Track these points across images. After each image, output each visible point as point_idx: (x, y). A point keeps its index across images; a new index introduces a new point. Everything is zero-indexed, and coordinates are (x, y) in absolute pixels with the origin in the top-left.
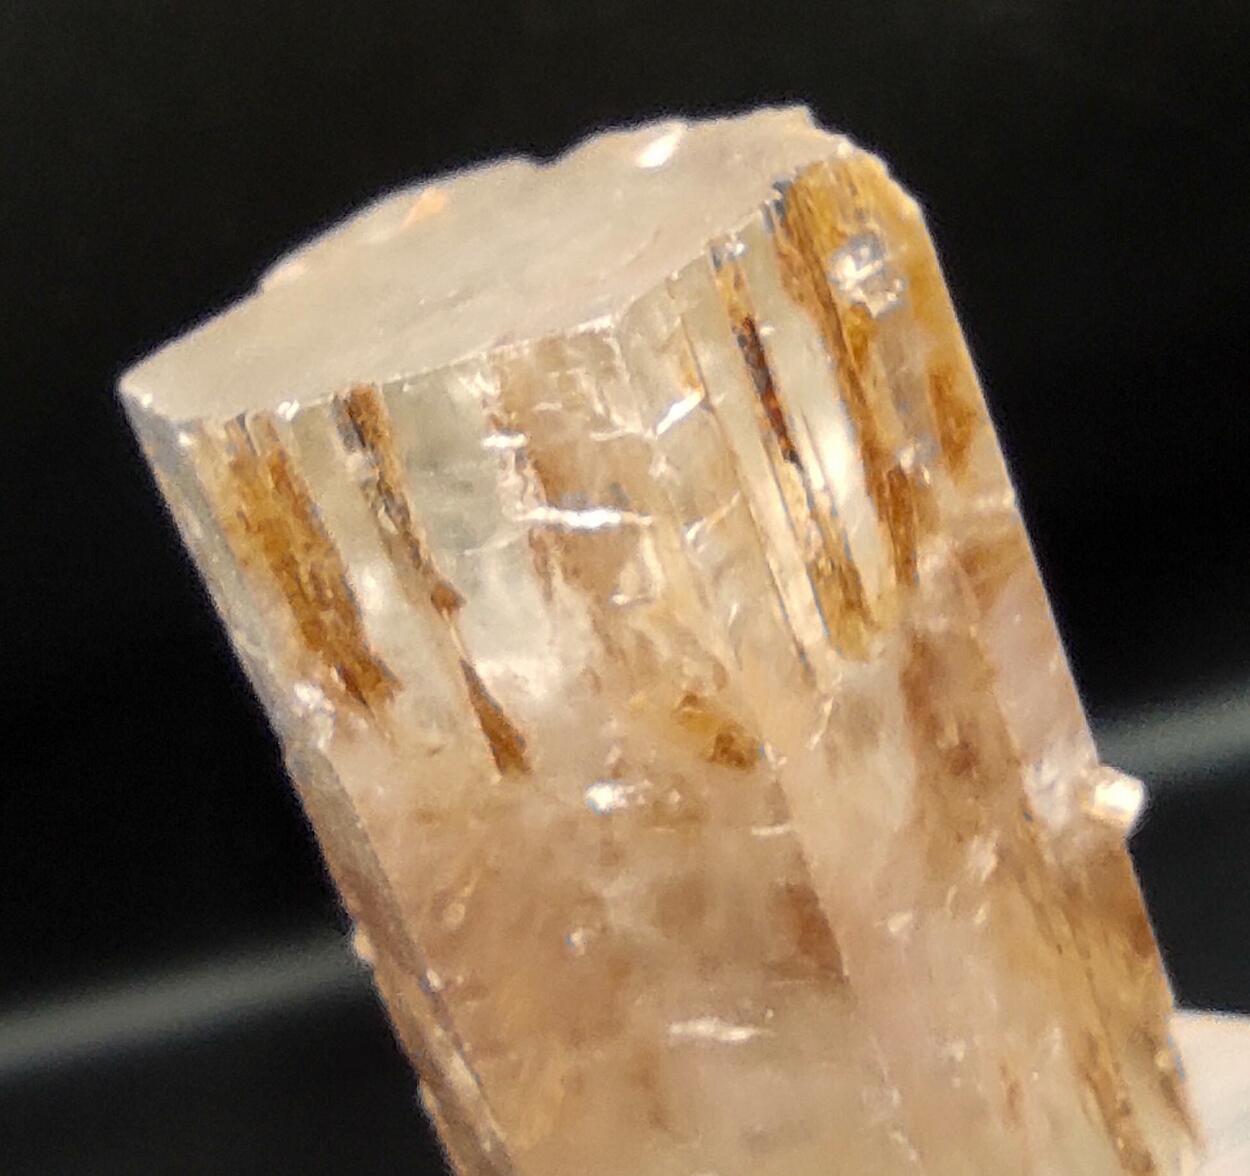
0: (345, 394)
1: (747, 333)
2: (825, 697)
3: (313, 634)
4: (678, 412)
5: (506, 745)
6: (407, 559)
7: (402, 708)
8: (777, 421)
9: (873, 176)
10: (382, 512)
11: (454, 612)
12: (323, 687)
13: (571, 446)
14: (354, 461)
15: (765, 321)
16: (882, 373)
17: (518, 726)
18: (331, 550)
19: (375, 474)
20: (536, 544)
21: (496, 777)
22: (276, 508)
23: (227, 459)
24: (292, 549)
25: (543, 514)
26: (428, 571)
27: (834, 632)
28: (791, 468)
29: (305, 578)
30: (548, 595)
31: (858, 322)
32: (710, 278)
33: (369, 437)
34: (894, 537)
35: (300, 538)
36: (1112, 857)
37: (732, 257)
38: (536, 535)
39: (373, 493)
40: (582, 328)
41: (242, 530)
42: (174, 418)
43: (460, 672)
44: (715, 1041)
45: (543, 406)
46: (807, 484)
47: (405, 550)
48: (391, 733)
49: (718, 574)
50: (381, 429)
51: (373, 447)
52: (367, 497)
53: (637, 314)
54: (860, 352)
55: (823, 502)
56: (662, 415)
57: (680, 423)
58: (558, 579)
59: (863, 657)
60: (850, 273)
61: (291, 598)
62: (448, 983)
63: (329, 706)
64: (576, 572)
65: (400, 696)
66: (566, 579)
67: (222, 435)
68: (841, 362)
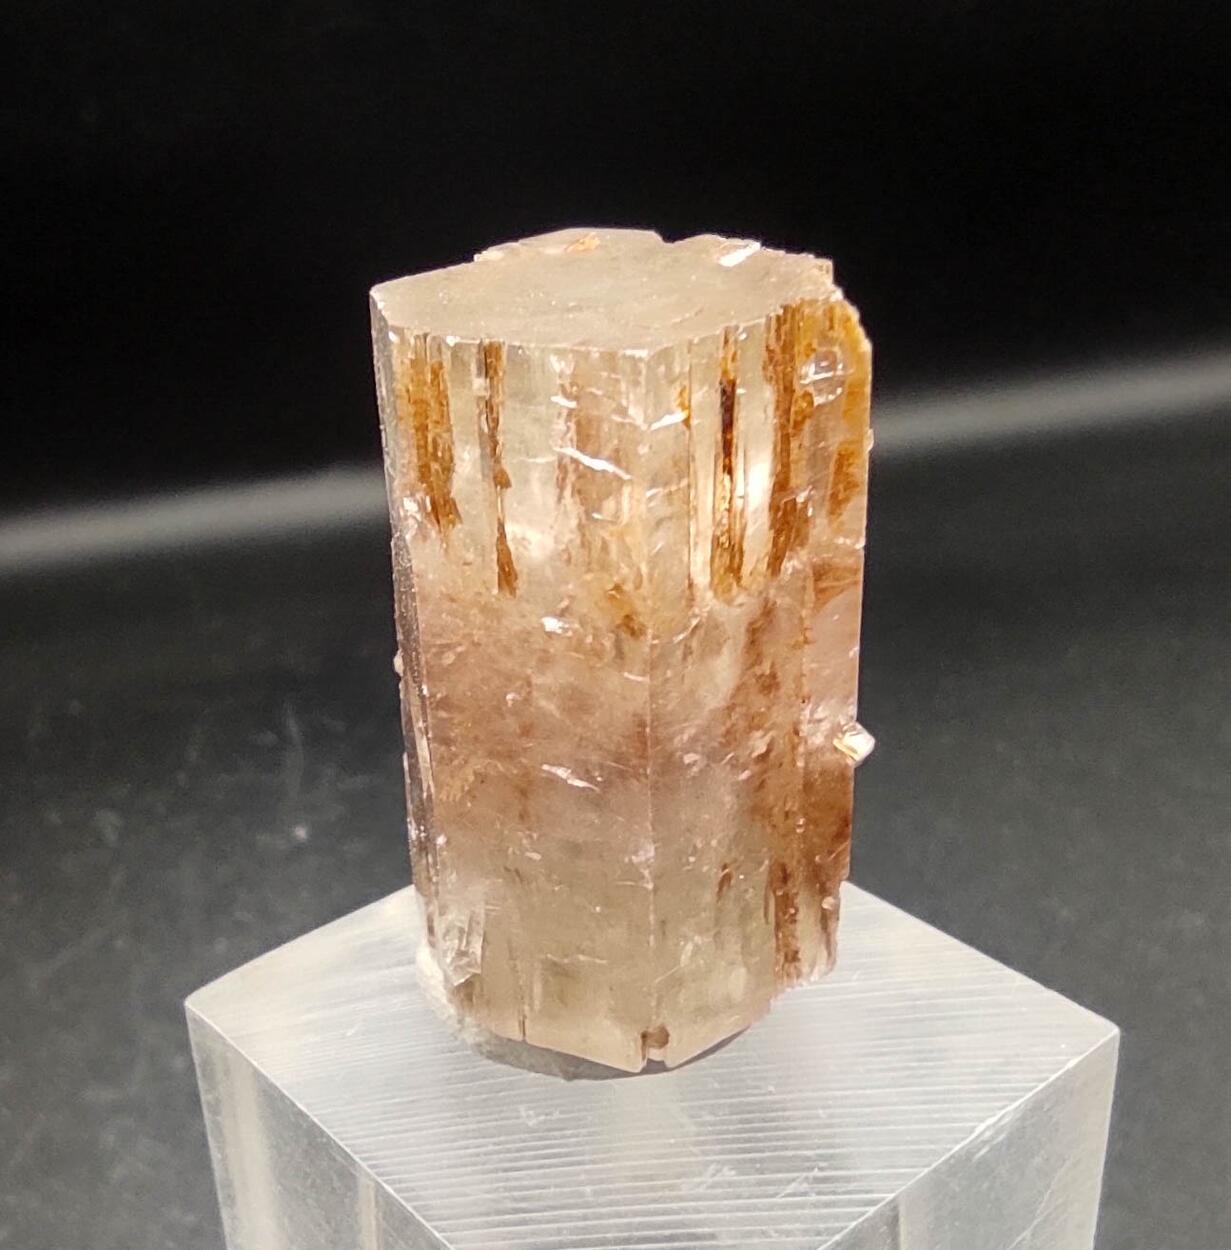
0: (487, 342)
1: (729, 389)
2: (695, 616)
3: (424, 473)
4: (667, 420)
5: (507, 575)
6: (488, 450)
7: (458, 532)
8: (727, 447)
9: (848, 319)
10: (484, 417)
11: (504, 490)
12: (419, 504)
13: (600, 420)
14: (479, 383)
15: (743, 385)
16: (807, 443)
17: (517, 566)
18: (449, 430)
19: (487, 395)
20: (562, 467)
21: (495, 591)
22: (428, 394)
23: (411, 356)
24: (428, 421)
25: (571, 452)
26: (497, 461)
27: (716, 581)
28: (727, 478)
29: (430, 440)
30: (560, 498)
31: (805, 405)
32: (718, 349)
33: (491, 372)
34: (775, 543)
35: (435, 416)
36: (843, 777)
37: (736, 341)
38: (564, 461)
39: (482, 405)
40: (629, 352)
41: (406, 401)
42: (390, 322)
43: (496, 526)
44: (565, 781)
45: (594, 390)
46: (732, 492)
47: (491, 444)
48: (447, 545)
49: (659, 523)
50: (499, 370)
51: (492, 379)
52: (478, 405)
53: (664, 356)
54: (798, 425)
55: (738, 503)
56: (659, 419)
57: (667, 427)
58: (568, 492)
59: (729, 602)
60: (809, 373)
61: (419, 447)
62: (433, 695)
63: (418, 517)
64: (579, 492)
65: (459, 526)
66: (572, 495)
67: (412, 341)
68: (783, 427)
